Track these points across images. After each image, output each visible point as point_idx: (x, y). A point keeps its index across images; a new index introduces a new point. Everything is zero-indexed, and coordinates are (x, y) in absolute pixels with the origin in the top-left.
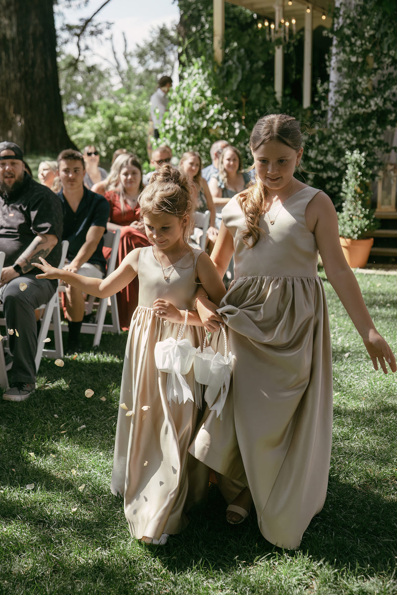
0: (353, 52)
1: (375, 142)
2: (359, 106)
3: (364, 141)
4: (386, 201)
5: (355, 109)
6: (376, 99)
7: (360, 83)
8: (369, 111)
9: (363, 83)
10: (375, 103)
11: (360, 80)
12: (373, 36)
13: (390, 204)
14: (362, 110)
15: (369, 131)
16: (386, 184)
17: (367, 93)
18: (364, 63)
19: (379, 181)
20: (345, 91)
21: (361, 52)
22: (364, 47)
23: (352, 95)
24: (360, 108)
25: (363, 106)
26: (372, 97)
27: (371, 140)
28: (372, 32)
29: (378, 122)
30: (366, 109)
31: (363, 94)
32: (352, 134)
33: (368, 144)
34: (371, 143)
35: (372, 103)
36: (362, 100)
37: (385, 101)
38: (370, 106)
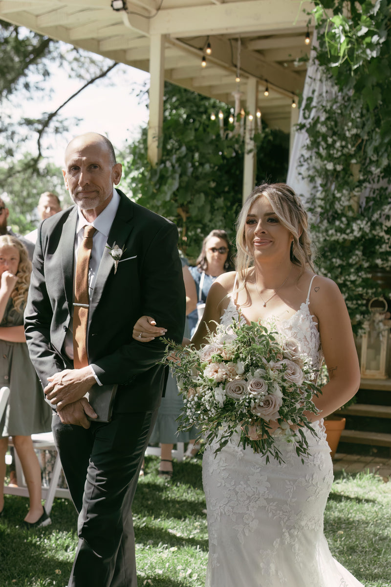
0: (330, 158)
1: (359, 281)
2: (336, 231)
3: (343, 278)
4: (373, 364)
5: (332, 235)
6: (359, 222)
7: (339, 199)
8: (351, 237)
9: (343, 198)
10: (359, 227)
11: (338, 195)
12: (357, 136)
13: (378, 369)
14: (340, 237)
15: (351, 265)
16: (372, 340)
17: (350, 214)
18: (347, 170)
19: (363, 335)
20: (319, 210)
21: (340, 157)
22: (346, 151)
23: (331, 215)
24: (339, 234)
25: (342, 231)
26: (355, 219)
27: (353, 278)
28: (354, 131)
29: (364, 254)
30: (348, 234)
31: (343, 215)
32: (326, 269)
33: (348, 283)
34: (353, 282)
35: (355, 227)
36: (342, 222)
37: (374, 225)
38: (352, 231)
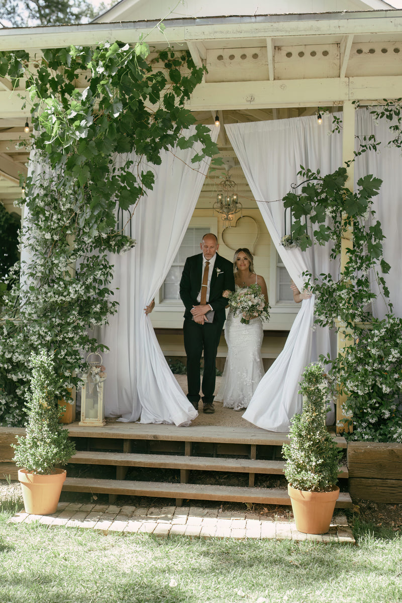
0: (48, 229)
1: (76, 338)
2: (54, 293)
3: (62, 336)
4: (92, 412)
5: (51, 297)
6: (74, 285)
7: (57, 265)
8: (68, 299)
9: (60, 265)
10: (75, 291)
11: (56, 262)
12: (71, 210)
13: (96, 417)
14: (59, 299)
15: (69, 324)
16: (91, 391)
17: (67, 278)
18: (63, 240)
19: (82, 387)
20: (39, 274)
21: (57, 228)
22: (62, 223)
23: (48, 279)
24: (57, 296)
25: (60, 294)
26: (71, 283)
27: (70, 335)
28: (68, 206)
29: (80, 314)
30: (65, 297)
31: (60, 279)
32: (46, 328)
33: (67, 340)
34: (71, 339)
35: (71, 290)
36: (60, 285)
37: (88, 288)
38: (69, 294)
